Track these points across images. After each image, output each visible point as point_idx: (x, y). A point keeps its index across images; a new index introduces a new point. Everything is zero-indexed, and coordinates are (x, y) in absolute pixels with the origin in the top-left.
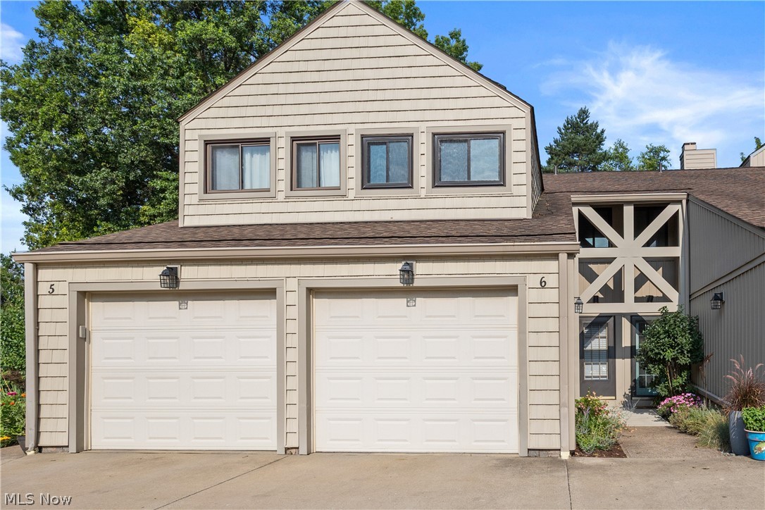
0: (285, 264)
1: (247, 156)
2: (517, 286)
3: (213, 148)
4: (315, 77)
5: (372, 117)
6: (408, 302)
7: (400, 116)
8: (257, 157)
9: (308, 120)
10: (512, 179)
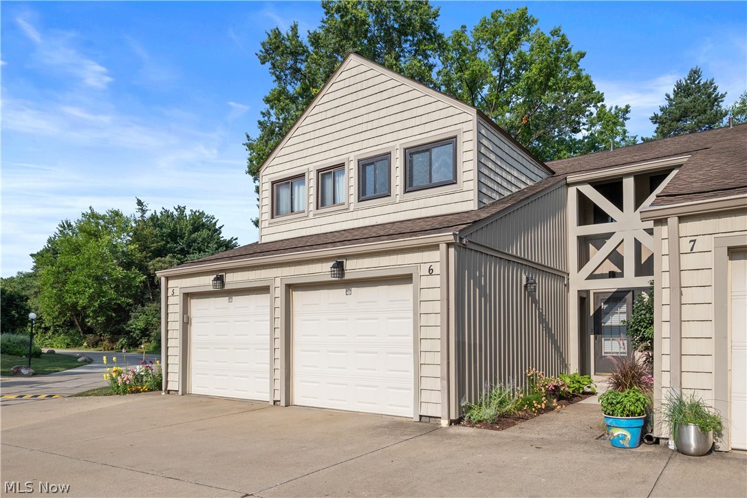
0: (274, 268)
1: (296, 188)
2: (412, 275)
3: (277, 186)
4: (331, 121)
5: (365, 144)
6: (347, 291)
7: (383, 139)
8: (301, 187)
9: (326, 155)
10: (462, 177)
